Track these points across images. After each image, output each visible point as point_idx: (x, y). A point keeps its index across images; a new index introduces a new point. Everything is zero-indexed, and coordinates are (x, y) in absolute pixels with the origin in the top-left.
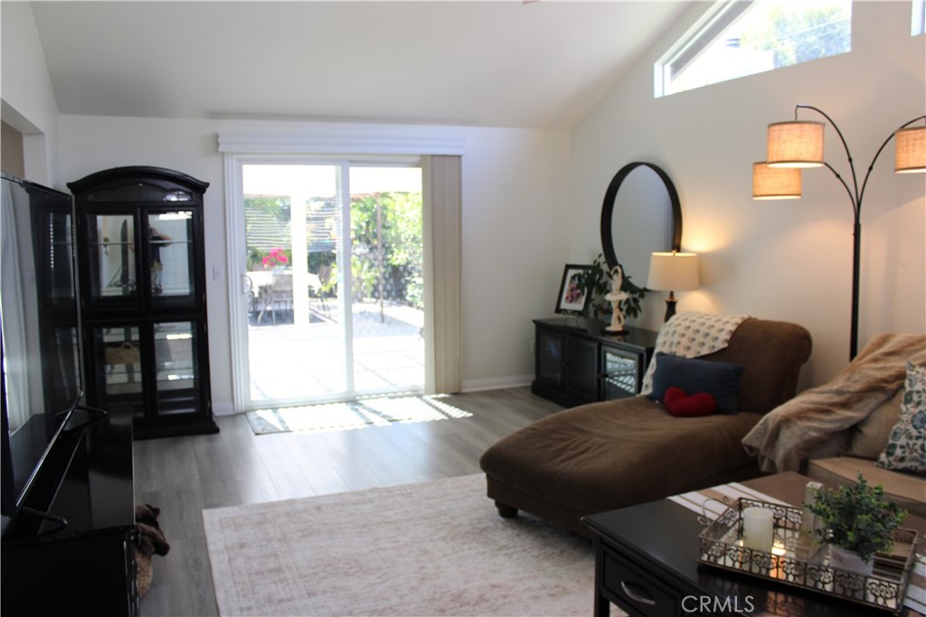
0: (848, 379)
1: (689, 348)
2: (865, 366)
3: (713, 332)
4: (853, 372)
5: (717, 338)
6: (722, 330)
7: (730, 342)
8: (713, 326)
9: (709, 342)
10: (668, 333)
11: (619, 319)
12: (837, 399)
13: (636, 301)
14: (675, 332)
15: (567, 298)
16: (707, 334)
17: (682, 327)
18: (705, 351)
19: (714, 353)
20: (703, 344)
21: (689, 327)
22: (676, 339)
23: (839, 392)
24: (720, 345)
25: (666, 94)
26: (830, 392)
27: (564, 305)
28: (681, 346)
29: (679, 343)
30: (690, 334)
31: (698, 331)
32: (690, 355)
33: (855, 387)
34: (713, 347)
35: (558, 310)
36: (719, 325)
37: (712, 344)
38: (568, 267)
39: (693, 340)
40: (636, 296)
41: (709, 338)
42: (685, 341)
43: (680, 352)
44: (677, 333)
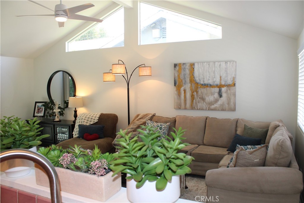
0: (133, 125)
1: (87, 123)
2: (136, 122)
3: (93, 118)
4: (134, 123)
5: (95, 119)
6: (96, 117)
7: (98, 120)
8: (93, 116)
9: (93, 120)
10: (80, 119)
11: (58, 117)
12: (132, 130)
13: (62, 111)
14: (82, 119)
15: (37, 112)
16: (92, 118)
17: (84, 117)
18: (92, 123)
19: (95, 123)
20: (91, 121)
21: (86, 117)
22: (83, 121)
23: (132, 128)
24: (96, 121)
25: (69, 51)
26: (130, 128)
27: (36, 114)
28: (85, 122)
29: (84, 121)
30: (87, 119)
31: (89, 118)
32: (88, 124)
33: (135, 127)
34: (94, 122)
35: (34, 116)
36: (95, 116)
37: (94, 121)
38: (36, 103)
39: (88, 120)
40: (62, 110)
41: (93, 119)
42: (86, 121)
43: (85, 124)
44: (83, 119)
